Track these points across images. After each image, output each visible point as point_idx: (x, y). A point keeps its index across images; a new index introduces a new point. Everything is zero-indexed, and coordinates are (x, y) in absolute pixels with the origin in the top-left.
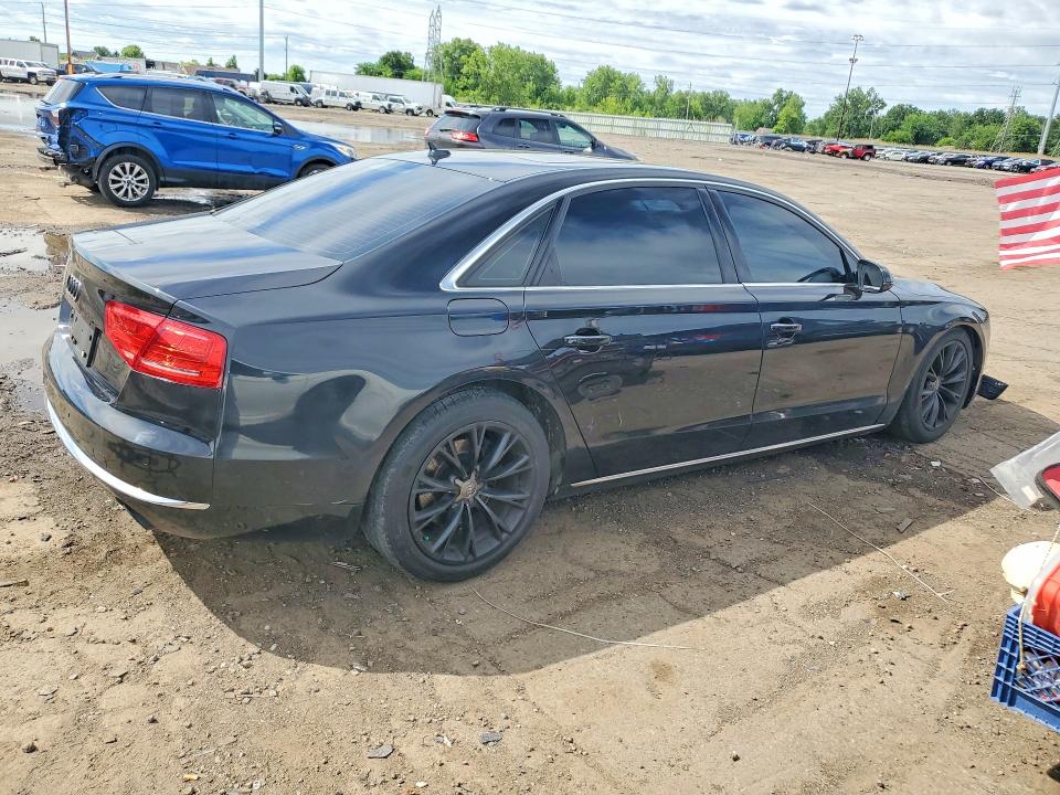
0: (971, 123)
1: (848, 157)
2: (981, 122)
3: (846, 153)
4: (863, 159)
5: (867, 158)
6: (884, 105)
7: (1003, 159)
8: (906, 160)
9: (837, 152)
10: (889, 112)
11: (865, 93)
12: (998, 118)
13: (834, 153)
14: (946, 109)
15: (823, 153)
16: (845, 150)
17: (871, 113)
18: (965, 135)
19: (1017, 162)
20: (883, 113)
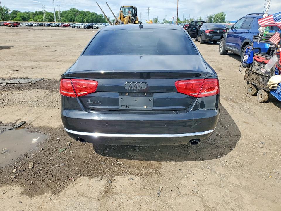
0: (35, 15)
1: (12, 26)
2: (38, 14)
3: (11, 25)
4: (17, 26)
5: (18, 26)
6: (10, 11)
7: (52, 24)
8: (27, 26)
9: (8, 25)
10: (12, 12)
11: (3, 7)
12: (41, 13)
13: (7, 25)
14: (27, 11)
15: (4, 26)
16: (10, 24)
17: (7, 13)
18: (35, 18)
19: (55, 24)
20: (10, 12)
